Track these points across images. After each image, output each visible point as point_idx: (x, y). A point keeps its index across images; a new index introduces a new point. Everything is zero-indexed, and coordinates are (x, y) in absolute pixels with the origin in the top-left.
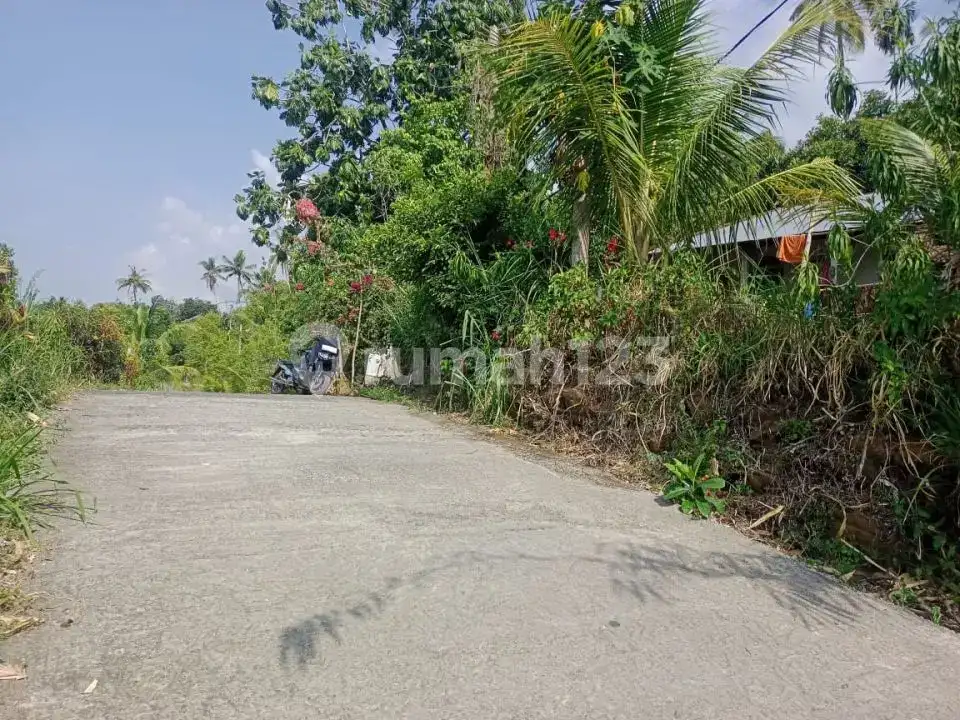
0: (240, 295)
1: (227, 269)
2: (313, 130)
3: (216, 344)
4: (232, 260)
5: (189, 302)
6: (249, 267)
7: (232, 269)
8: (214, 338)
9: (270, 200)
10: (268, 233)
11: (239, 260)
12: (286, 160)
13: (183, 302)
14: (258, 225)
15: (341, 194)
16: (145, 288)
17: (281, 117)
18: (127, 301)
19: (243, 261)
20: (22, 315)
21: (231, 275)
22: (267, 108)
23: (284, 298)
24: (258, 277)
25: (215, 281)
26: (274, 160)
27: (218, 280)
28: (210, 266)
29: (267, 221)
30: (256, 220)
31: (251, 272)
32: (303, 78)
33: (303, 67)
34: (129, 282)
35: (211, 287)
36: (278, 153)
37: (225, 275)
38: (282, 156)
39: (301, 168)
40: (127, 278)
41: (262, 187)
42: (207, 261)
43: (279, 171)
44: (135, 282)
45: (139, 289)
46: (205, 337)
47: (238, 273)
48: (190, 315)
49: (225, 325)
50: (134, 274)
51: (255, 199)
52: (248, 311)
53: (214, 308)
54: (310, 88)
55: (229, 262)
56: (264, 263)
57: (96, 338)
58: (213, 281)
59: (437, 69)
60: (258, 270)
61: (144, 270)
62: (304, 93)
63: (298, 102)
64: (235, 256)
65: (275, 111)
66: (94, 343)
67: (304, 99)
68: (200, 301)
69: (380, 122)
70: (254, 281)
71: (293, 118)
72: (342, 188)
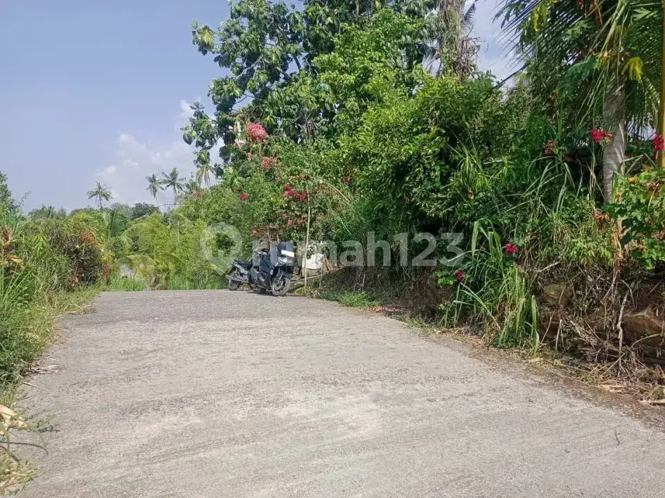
0: (176, 200)
1: (165, 182)
2: (241, 70)
3: (162, 236)
4: (168, 175)
5: (139, 206)
6: (182, 180)
7: (169, 181)
8: (159, 232)
9: (209, 127)
10: (208, 154)
11: (174, 175)
12: (221, 94)
13: (134, 206)
14: (200, 148)
15: (268, 119)
16: (107, 197)
17: (215, 61)
18: (96, 207)
19: (177, 175)
20: (7, 239)
21: (168, 186)
22: (205, 53)
23: (208, 200)
24: (188, 186)
25: (156, 191)
26: (211, 95)
27: (159, 189)
28: (153, 180)
29: (207, 144)
30: (198, 144)
31: (183, 183)
32: (233, 25)
33: (232, 17)
34: (97, 193)
35: (154, 194)
36: (214, 89)
37: (164, 186)
38: (218, 91)
39: (233, 99)
40: (95, 191)
41: (201, 118)
42: (151, 176)
43: (215, 103)
44: (101, 193)
45: (103, 198)
46: (153, 231)
47: (173, 184)
48: (140, 215)
49: (165, 221)
50: (100, 188)
51: (197, 127)
52: (182, 210)
53: (156, 209)
54: (238, 34)
55: (166, 176)
56: (192, 177)
57: (77, 247)
58: (155, 191)
59: (341, 14)
60: (187, 182)
61: (105, 185)
62: (235, 38)
63: (230, 45)
64: (171, 172)
65: (211, 56)
66: (77, 251)
67: (235, 42)
68: (146, 205)
69: (294, 60)
70: (185, 189)
71: (224, 60)
72: (268, 113)
